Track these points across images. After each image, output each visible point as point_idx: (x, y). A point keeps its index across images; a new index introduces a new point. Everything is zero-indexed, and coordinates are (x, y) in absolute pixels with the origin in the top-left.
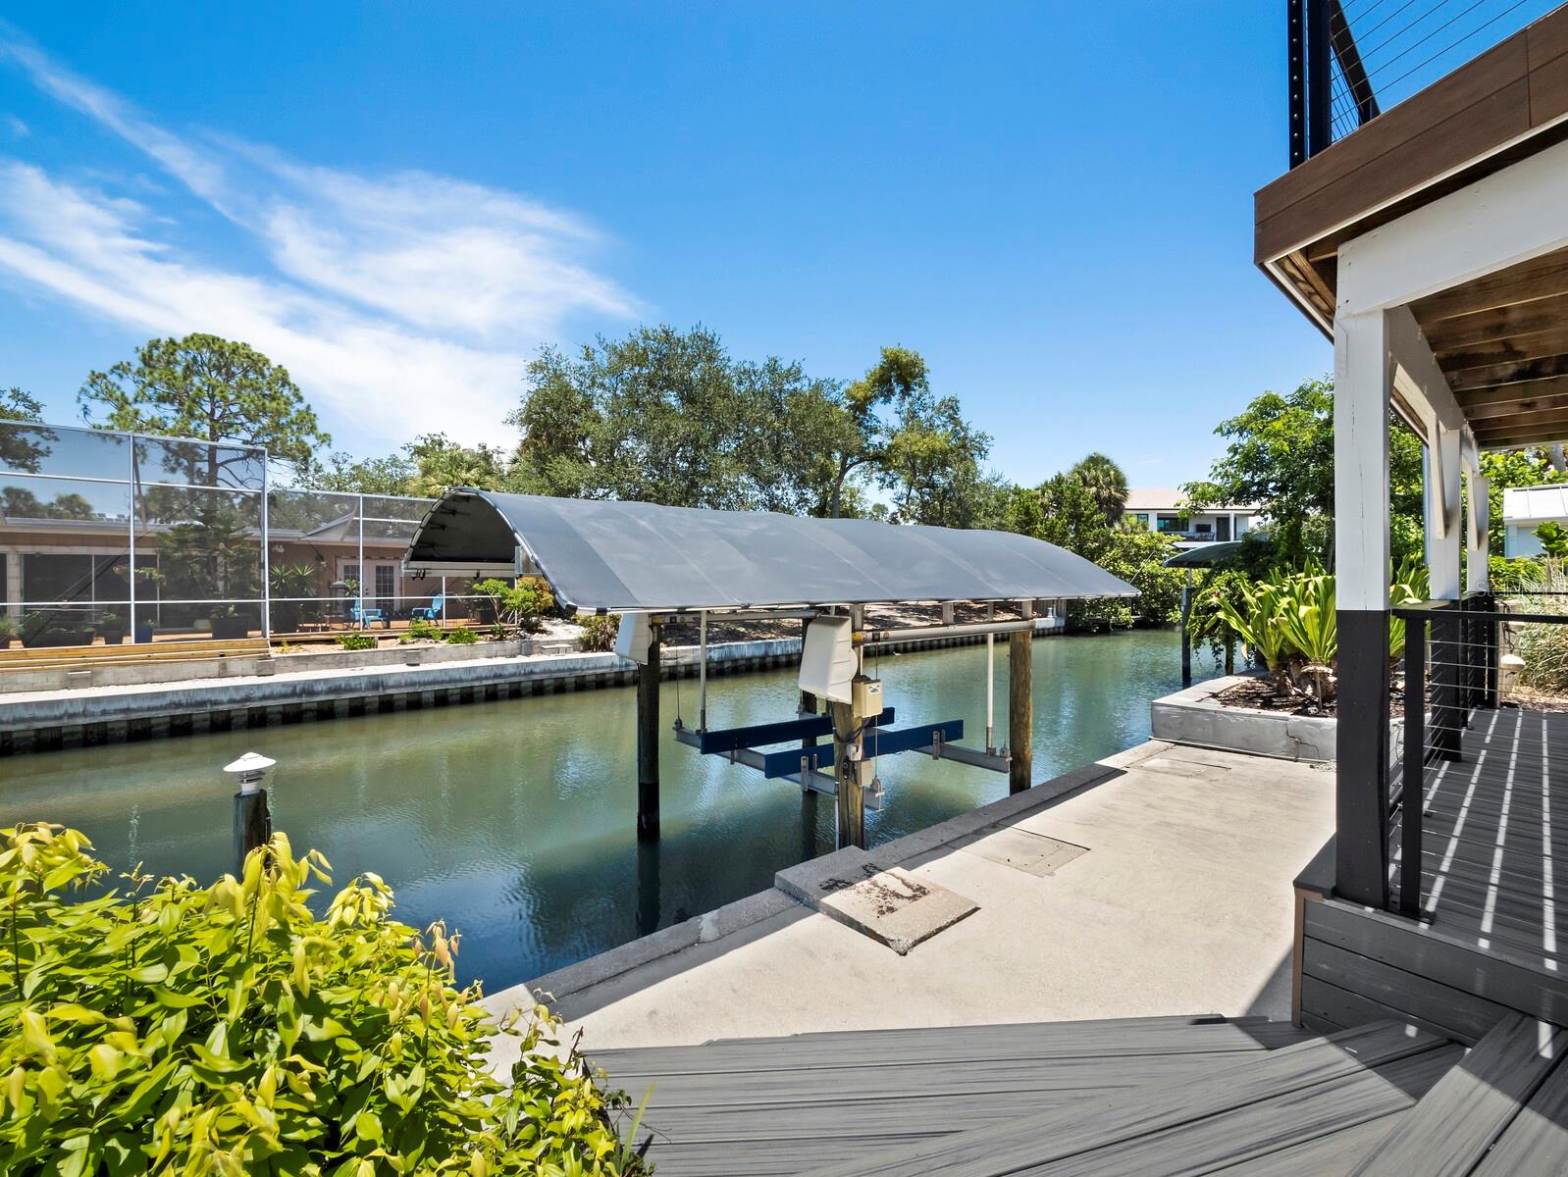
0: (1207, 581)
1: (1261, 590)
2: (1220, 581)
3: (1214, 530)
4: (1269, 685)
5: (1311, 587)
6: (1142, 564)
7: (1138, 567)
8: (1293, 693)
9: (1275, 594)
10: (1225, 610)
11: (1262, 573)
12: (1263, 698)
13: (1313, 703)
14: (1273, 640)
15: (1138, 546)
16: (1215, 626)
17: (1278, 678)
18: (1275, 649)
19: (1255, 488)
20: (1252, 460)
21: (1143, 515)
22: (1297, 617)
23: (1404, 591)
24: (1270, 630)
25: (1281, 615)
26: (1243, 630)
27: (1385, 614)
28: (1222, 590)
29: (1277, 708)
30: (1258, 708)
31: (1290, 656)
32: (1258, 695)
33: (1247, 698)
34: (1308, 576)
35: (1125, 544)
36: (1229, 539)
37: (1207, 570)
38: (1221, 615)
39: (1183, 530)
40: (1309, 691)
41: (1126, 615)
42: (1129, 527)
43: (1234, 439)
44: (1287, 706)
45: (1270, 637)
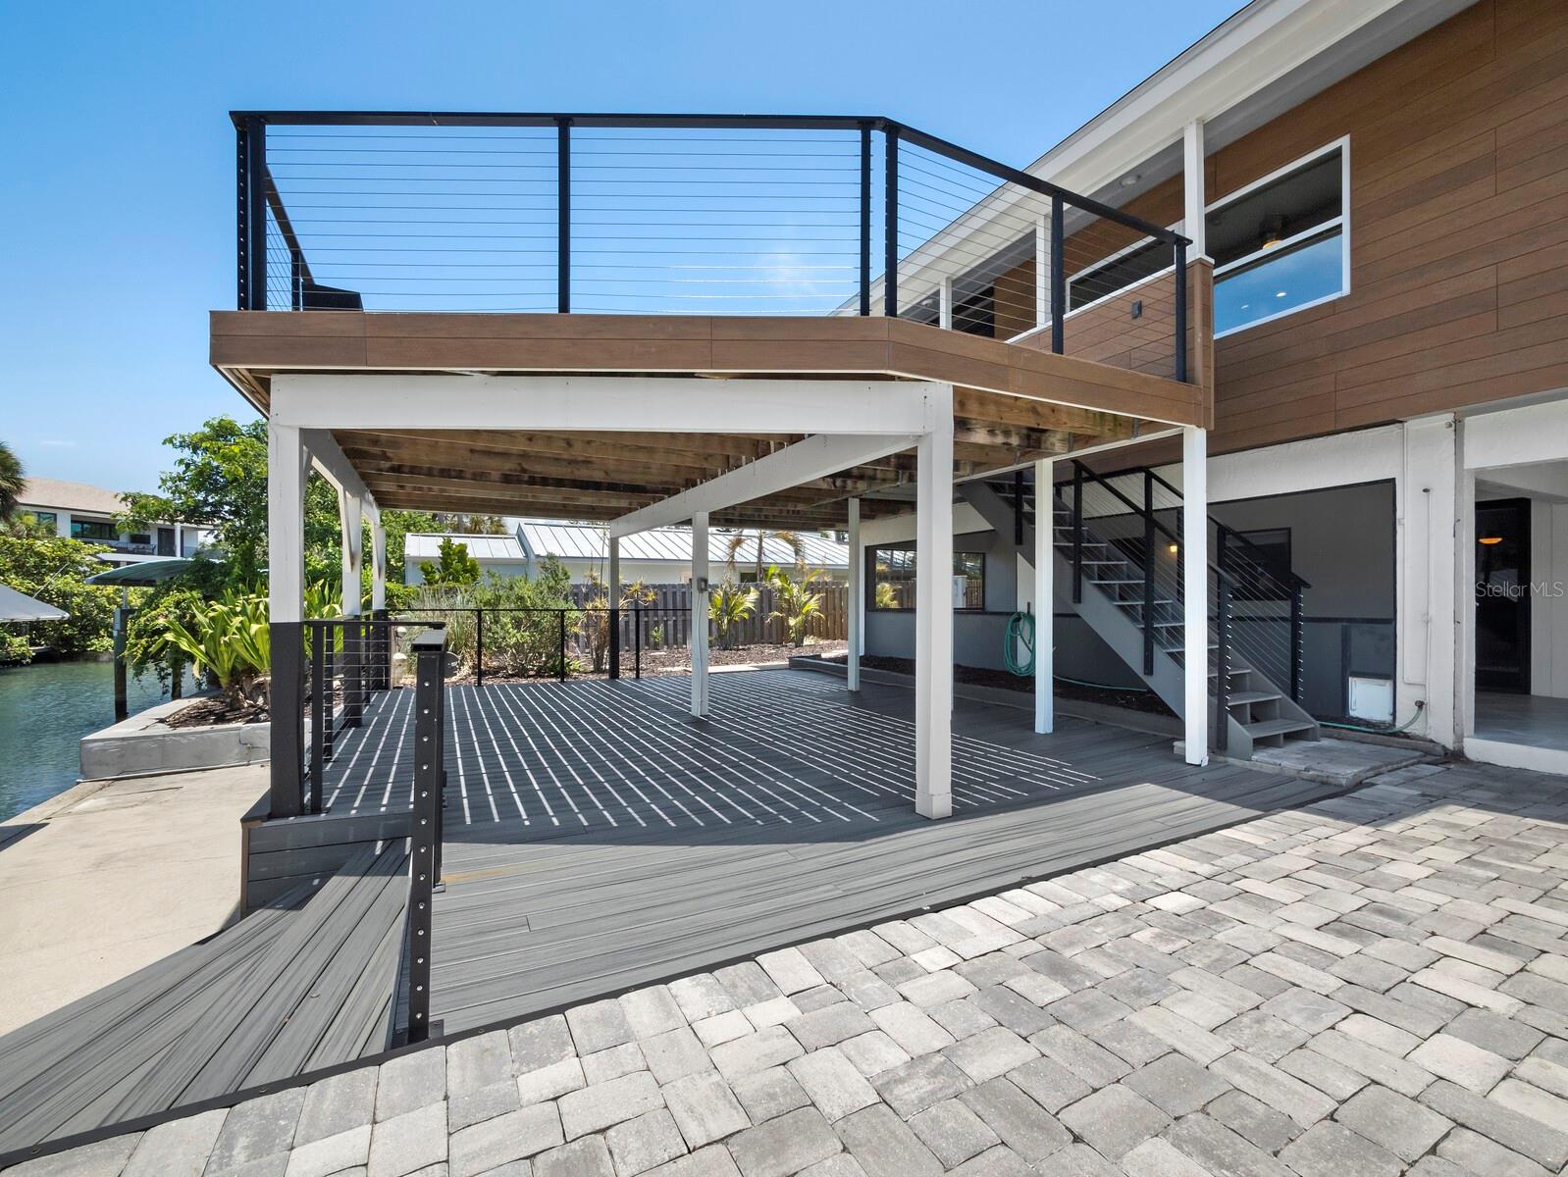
0: (151, 602)
1: (214, 610)
2: (168, 601)
3: (154, 541)
4: (222, 702)
5: (262, 607)
6: (47, 579)
7: (41, 582)
8: (246, 705)
9: (227, 614)
10: (175, 631)
11: (215, 594)
12: (215, 715)
13: (263, 711)
14: (226, 656)
15: (39, 554)
16: (162, 649)
17: (231, 694)
18: (228, 665)
19: (208, 509)
20: (204, 478)
21: (48, 516)
22: (249, 634)
23: (335, 610)
24: (223, 648)
25: (234, 634)
26: (194, 651)
27: (301, 625)
28: (170, 612)
29: (229, 721)
30: (211, 724)
31: (242, 671)
32: (211, 713)
33: (199, 717)
34: (258, 597)
35: (18, 552)
36: (174, 555)
37: (151, 590)
38: (169, 636)
39: (111, 538)
40: (260, 701)
41: (21, 646)
42: (23, 527)
43: (187, 453)
44: (240, 717)
45: (222, 655)
